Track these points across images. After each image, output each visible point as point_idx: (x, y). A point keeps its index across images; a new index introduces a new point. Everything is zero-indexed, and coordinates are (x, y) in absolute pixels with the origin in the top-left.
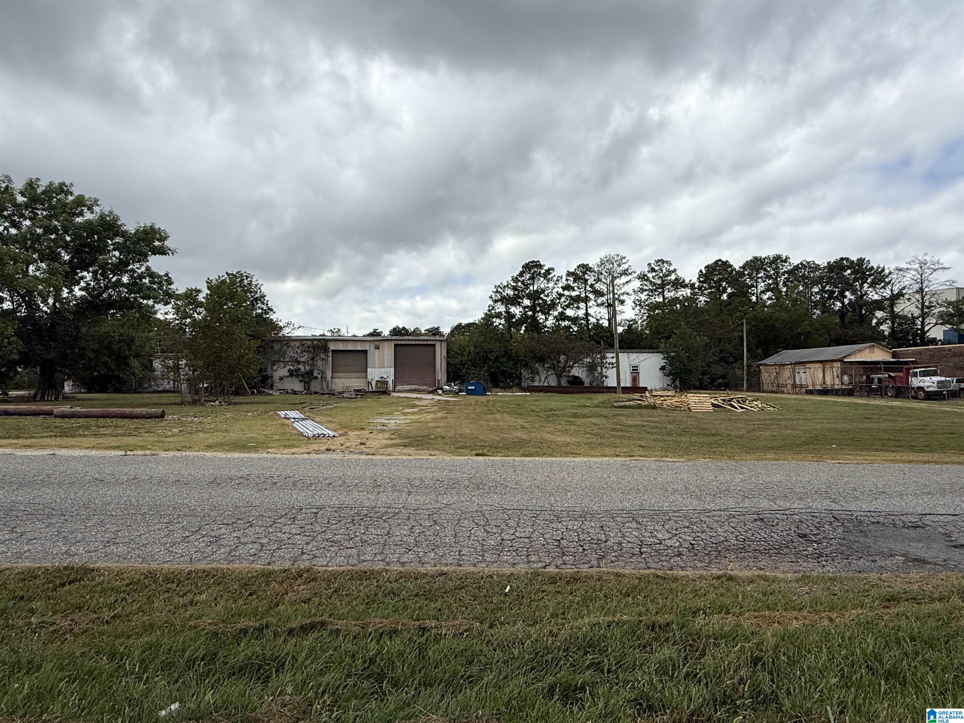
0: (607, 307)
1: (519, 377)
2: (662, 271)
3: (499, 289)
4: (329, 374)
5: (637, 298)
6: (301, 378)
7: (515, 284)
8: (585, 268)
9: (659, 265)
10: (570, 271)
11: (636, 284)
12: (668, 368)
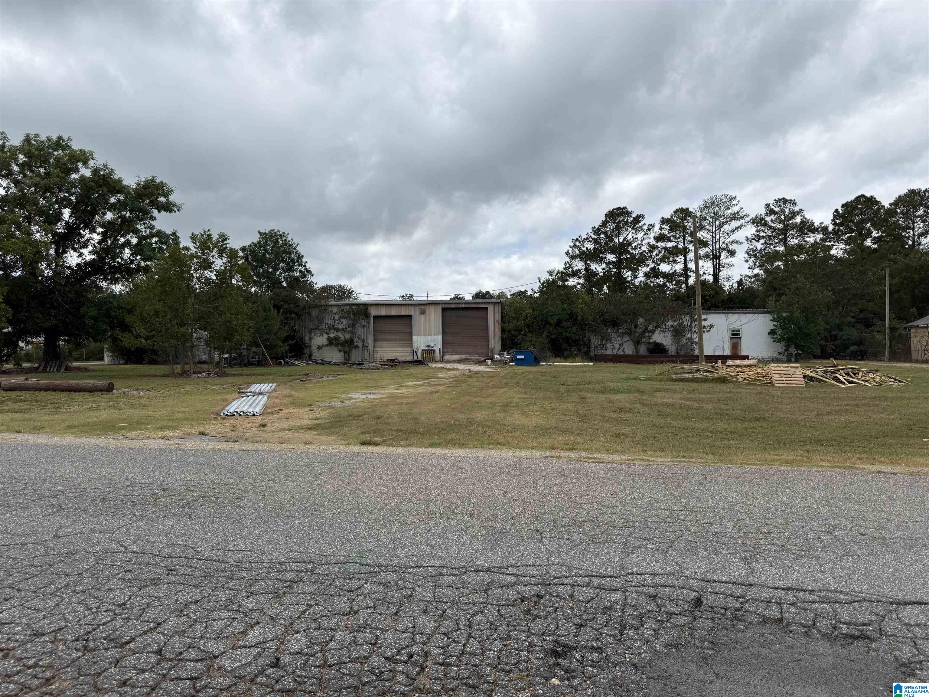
0: (712, 259)
1: (588, 345)
2: (784, 213)
3: (577, 242)
4: (371, 342)
5: (751, 247)
6: (340, 347)
7: (595, 237)
8: (684, 213)
9: (780, 206)
10: (665, 217)
11: (751, 230)
12: (779, 332)
